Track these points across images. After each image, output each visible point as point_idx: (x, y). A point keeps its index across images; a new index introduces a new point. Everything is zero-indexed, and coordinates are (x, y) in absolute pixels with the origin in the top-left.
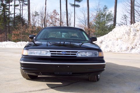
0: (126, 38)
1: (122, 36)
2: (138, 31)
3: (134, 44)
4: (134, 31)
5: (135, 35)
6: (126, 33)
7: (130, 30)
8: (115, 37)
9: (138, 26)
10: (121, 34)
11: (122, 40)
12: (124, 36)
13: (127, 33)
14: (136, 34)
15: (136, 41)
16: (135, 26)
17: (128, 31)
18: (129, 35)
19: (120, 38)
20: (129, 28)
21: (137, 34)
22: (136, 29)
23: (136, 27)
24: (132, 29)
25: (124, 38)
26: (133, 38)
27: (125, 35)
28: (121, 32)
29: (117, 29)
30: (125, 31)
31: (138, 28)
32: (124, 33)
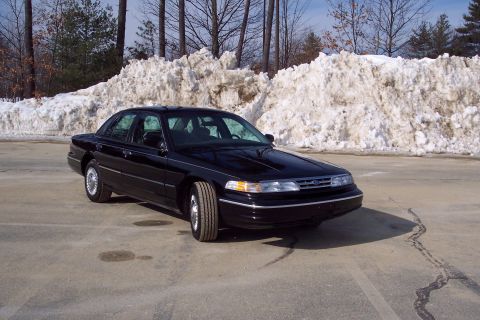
0: (168, 97)
1: (156, 91)
2: (202, 77)
4: (191, 77)
5: (195, 90)
6: (168, 82)
7: (180, 73)
8: (135, 92)
9: (200, 61)
10: (154, 84)
12: (162, 91)
13: (173, 82)
14: (197, 85)
16: (193, 62)
17: (175, 76)
18: (177, 90)
19: (150, 99)
20: (176, 68)
21: (201, 87)
22: (196, 70)
23: (195, 64)
24: (186, 71)
25: (164, 98)
26: (191, 98)
27: (164, 89)
28: (154, 78)
29: (135, 68)
30: (165, 78)
31: (203, 70)
32: (162, 81)
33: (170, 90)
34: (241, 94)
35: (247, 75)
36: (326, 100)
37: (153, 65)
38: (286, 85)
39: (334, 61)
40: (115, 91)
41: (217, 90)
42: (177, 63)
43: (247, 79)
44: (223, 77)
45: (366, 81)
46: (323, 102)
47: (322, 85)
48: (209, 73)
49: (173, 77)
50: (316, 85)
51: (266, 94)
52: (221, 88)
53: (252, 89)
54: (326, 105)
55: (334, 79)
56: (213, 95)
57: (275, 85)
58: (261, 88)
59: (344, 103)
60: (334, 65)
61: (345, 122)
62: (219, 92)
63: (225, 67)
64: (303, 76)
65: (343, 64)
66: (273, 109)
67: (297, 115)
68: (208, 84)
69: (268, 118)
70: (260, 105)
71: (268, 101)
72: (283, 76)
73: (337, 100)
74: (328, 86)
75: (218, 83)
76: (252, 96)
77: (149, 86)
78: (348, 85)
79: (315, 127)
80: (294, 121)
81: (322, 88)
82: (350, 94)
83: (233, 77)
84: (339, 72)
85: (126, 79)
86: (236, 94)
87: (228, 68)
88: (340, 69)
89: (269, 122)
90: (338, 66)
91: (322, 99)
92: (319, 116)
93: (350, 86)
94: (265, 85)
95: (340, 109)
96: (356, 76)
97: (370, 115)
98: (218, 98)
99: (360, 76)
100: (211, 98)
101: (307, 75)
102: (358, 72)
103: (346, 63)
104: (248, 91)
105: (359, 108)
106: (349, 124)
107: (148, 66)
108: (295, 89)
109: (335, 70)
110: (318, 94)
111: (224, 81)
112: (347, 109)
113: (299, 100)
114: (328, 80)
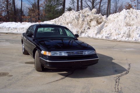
0: (75, 22)
1: (72, 21)
2: (86, 17)
3: (83, 28)
5: (83, 20)
6: (75, 18)
7: (79, 15)
8: (66, 21)
9: (86, 12)
10: (71, 19)
11: (72, 24)
12: (73, 21)
14: (84, 19)
15: (84, 26)
16: (83, 12)
17: (77, 16)
18: (78, 20)
19: (70, 23)
20: (78, 14)
21: (85, 20)
22: (84, 14)
23: (84, 13)
24: (81, 15)
25: (74, 23)
26: (82, 23)
27: (74, 20)
28: (71, 17)
29: (67, 14)
30: (74, 17)
31: (86, 14)
32: (73, 18)
33: (76, 20)
34: (97, 22)
35: (99, 16)
36: (124, 24)
37: (72, 13)
38: (112, 19)
39: (128, 12)
40: (60, 20)
41: (90, 20)
42: (79, 12)
43: (99, 17)
44: (92, 17)
45: (138, 18)
46: (123, 25)
47: (123, 19)
48: (88, 15)
49: (77, 17)
50: (121, 20)
51: (105, 22)
52: (91, 20)
53: (101, 20)
54: (124, 26)
55: (127, 18)
56: (89, 22)
57: (109, 20)
58: (104, 20)
59: (130, 25)
60: (128, 13)
61: (129, 32)
62: (91, 21)
63: (93, 14)
64: (117, 17)
65: (130, 13)
66: (107, 27)
67: (114, 29)
68: (88, 19)
69: (105, 29)
70: (103, 25)
71: (106, 24)
72: (111, 17)
73: (128, 25)
74: (125, 20)
75: (91, 19)
76: (101, 23)
77: (70, 19)
78: (132, 19)
79: (119, 33)
80: (113, 31)
81: (123, 20)
82: (132, 22)
83: (95, 17)
84: (129, 15)
85: (64, 17)
86: (96, 22)
87: (94, 14)
88: (129, 14)
89: (105, 31)
90: (129, 13)
91: (123, 24)
92: (121, 29)
93: (132, 20)
94: (105, 19)
95: (128, 27)
96: (135, 17)
97: (138, 30)
98: (90, 23)
99: (136, 17)
100: (88, 23)
101: (118, 16)
102: (135, 15)
103: (132, 12)
104: (99, 21)
105: (135, 27)
106: (131, 32)
107: (70, 13)
108: (114, 21)
109: (128, 15)
110: (121, 22)
111: (92, 18)
112: (130, 27)
113: (115, 24)
114: (125, 18)
